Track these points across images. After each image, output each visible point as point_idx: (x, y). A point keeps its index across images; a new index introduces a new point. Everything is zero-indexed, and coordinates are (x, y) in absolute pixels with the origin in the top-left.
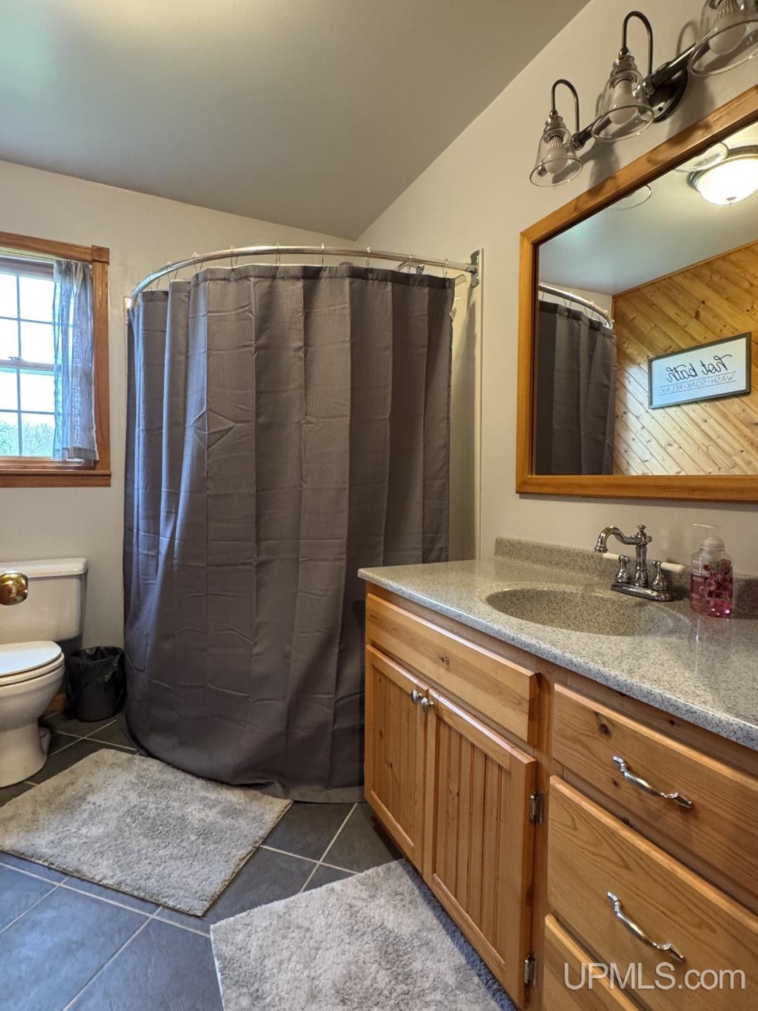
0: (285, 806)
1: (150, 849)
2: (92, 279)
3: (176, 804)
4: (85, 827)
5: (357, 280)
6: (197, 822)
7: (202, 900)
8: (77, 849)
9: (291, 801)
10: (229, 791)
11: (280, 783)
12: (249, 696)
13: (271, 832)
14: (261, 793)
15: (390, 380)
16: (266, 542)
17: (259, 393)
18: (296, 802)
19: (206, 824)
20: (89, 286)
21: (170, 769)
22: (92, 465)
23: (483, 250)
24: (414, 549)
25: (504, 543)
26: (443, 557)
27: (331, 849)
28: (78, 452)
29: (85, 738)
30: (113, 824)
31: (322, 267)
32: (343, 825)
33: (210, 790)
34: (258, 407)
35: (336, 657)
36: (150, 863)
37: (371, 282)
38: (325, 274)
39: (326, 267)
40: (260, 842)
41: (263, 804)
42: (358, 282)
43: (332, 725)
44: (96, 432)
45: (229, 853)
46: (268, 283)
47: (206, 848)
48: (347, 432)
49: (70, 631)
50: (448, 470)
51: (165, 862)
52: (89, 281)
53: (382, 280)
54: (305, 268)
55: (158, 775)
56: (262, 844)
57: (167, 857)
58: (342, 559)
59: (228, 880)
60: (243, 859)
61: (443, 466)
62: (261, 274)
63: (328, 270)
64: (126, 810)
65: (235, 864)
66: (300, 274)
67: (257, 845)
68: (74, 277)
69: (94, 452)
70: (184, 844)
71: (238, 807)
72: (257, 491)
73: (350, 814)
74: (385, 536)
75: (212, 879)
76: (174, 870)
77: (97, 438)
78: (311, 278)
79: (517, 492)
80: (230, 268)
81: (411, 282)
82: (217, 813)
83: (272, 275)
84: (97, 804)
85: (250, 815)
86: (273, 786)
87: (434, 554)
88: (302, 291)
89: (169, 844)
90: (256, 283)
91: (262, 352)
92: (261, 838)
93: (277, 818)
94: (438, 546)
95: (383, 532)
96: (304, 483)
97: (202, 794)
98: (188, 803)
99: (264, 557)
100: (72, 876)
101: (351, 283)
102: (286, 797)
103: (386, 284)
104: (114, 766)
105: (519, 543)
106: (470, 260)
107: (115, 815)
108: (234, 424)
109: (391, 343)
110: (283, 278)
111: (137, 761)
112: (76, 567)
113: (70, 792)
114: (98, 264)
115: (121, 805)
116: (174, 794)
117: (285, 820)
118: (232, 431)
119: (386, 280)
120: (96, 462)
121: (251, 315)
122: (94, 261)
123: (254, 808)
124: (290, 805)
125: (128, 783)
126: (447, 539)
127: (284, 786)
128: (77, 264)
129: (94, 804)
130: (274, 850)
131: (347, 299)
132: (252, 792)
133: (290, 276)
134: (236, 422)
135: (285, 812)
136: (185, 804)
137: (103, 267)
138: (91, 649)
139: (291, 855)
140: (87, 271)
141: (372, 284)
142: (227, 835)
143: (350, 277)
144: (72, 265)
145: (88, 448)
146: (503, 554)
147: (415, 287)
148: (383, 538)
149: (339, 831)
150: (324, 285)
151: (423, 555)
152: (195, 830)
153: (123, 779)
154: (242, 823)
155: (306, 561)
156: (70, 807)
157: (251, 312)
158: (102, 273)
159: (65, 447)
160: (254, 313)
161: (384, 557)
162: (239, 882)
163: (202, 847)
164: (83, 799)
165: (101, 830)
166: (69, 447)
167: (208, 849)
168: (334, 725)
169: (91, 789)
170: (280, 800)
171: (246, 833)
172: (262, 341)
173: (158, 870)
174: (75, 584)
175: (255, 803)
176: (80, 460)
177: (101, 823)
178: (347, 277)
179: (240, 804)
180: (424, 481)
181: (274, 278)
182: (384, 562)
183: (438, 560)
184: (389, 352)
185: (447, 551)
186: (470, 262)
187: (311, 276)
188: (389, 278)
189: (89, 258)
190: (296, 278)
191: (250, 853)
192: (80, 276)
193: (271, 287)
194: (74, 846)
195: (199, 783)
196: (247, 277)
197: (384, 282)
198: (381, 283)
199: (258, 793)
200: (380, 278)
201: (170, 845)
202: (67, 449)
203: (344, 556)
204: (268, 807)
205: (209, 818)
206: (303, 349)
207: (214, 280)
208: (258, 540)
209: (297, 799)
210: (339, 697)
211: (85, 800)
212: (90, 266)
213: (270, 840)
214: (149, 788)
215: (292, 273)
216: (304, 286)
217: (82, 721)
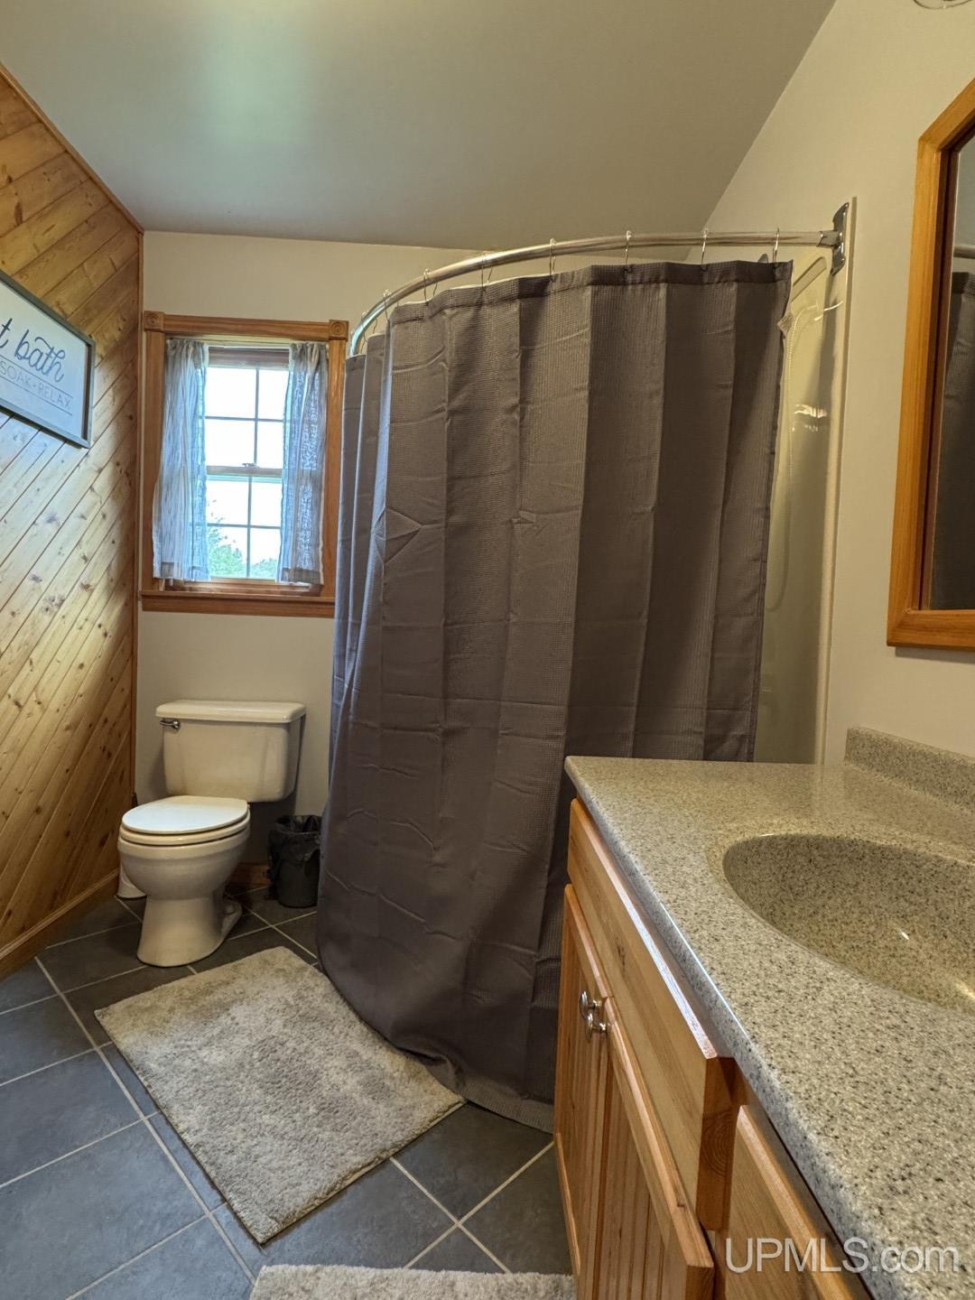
0: (450, 1103)
1: (257, 1108)
2: (327, 360)
3: (319, 1051)
4: (207, 1047)
5: (607, 288)
6: (329, 1087)
7: (272, 1218)
8: (183, 1075)
9: (461, 1098)
10: (389, 1053)
11: (454, 1065)
12: (425, 923)
13: (414, 1140)
14: (429, 1070)
15: (657, 447)
16: (459, 700)
17: (452, 480)
18: (469, 1103)
19: (338, 1095)
20: (324, 369)
21: (337, 998)
22: (318, 590)
23: (855, 200)
24: (690, 732)
25: (861, 740)
26: (744, 752)
27: (486, 1205)
28: (299, 573)
29: (273, 926)
30: (238, 1054)
31: (551, 276)
32: (522, 1169)
33: (367, 1043)
34: (450, 501)
35: (543, 892)
36: (244, 1130)
37: (630, 287)
38: (554, 286)
39: (557, 275)
40: (391, 1152)
41: (422, 1090)
42: (607, 291)
43: (530, 1000)
44: (323, 550)
45: (342, 1155)
46: (469, 314)
47: (319, 1133)
48: (576, 534)
49: (274, 791)
50: (762, 600)
51: (263, 1135)
52: (324, 364)
53: (650, 282)
54: (522, 282)
55: (318, 1002)
56: (393, 1156)
57: (268, 1129)
58: (558, 737)
59: (321, 1199)
60: (354, 1172)
61: (753, 593)
62: (460, 302)
63: (559, 280)
64: (260, 1039)
65: (339, 1176)
66: (515, 292)
67: (384, 1156)
68: (309, 362)
69: (319, 574)
70: (297, 1116)
71: (388, 1083)
72: (446, 625)
73: (540, 1154)
74: (638, 707)
75: (300, 1188)
76: (264, 1153)
77: (323, 556)
78: (533, 295)
79: (889, 644)
80: (424, 302)
81: (706, 280)
82: (358, 1082)
83: (477, 300)
84: (237, 1020)
85: (399, 1102)
86: (443, 1065)
87: (729, 745)
88: (517, 319)
89: (281, 1108)
90: (454, 315)
91: (458, 418)
92: (395, 1146)
93: (431, 1121)
94: (738, 732)
95: (635, 701)
96: (512, 615)
97: (356, 1046)
98: (332, 1055)
99: (454, 723)
100: (162, 1113)
101: (595, 294)
102: (456, 1089)
103: (658, 288)
104: (281, 973)
105: (887, 742)
106: (832, 224)
107: (247, 1042)
108: (420, 525)
109: (661, 384)
110: (491, 303)
111: (307, 974)
112: (282, 713)
113: (218, 996)
114: (335, 341)
115: (258, 1030)
116: (324, 1035)
117: (444, 1127)
118: (417, 535)
119: (657, 281)
120: (322, 586)
121: (444, 365)
122: (331, 339)
123: (407, 1092)
124: (460, 1105)
125: (283, 1001)
126: (753, 723)
127: (459, 1071)
128: (313, 345)
129: (233, 1019)
130: (406, 1172)
131: (587, 321)
132: (417, 1066)
133: (500, 297)
134: (422, 524)
135: (447, 1114)
136: (328, 1054)
137: (341, 345)
138: (303, 817)
139: (425, 1191)
140: (323, 352)
141: (634, 291)
142: (354, 1123)
143: (593, 284)
144: (307, 348)
145: (311, 569)
146: (858, 760)
147: (713, 286)
148: (634, 709)
149: (511, 1179)
150: (553, 304)
151: (705, 746)
152: (320, 1098)
153: (282, 991)
154: (380, 1111)
155: (507, 734)
156: (206, 1015)
157: (444, 361)
158: (339, 353)
159: (285, 567)
160: (448, 361)
161: (635, 741)
162: (334, 1208)
163: (315, 1129)
164: (225, 1008)
165: (221, 1058)
166: (290, 567)
167: (320, 1135)
168: (533, 1000)
169: (241, 998)
170: (448, 1091)
171: (379, 1128)
172: (456, 403)
173: (250, 1142)
174: (281, 734)
175: (413, 1084)
176: (307, 584)
177: (226, 1048)
178: (589, 284)
179: (392, 1078)
180: (716, 617)
181: (480, 304)
182: (634, 748)
183: (734, 757)
184: (658, 401)
185: (752, 742)
186: (832, 229)
187: (533, 292)
188: (662, 277)
189: (325, 335)
190: (509, 299)
191: (369, 1164)
192: (315, 359)
193: (476, 318)
194: (182, 1069)
195: (359, 1027)
196: (441, 311)
197: (653, 286)
198: (648, 286)
199: (423, 1069)
200: (646, 278)
201: (282, 1111)
202: (287, 570)
203: (562, 733)
204: (427, 1098)
205: (345, 1087)
206: (519, 409)
207: (404, 322)
208: (446, 696)
209: (471, 1099)
210: (543, 957)
211: (228, 1010)
212: (327, 346)
213: (407, 1155)
214: (300, 1016)
215: (505, 293)
216: (520, 310)
217: (281, 903)
